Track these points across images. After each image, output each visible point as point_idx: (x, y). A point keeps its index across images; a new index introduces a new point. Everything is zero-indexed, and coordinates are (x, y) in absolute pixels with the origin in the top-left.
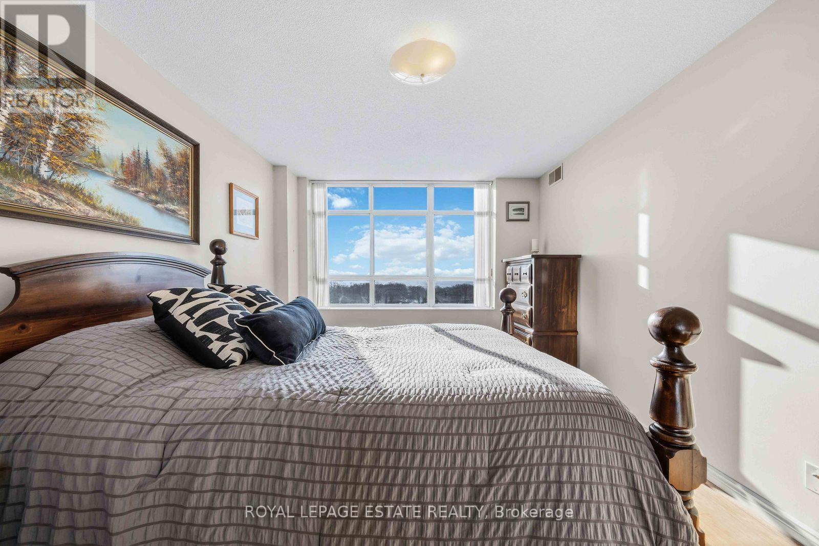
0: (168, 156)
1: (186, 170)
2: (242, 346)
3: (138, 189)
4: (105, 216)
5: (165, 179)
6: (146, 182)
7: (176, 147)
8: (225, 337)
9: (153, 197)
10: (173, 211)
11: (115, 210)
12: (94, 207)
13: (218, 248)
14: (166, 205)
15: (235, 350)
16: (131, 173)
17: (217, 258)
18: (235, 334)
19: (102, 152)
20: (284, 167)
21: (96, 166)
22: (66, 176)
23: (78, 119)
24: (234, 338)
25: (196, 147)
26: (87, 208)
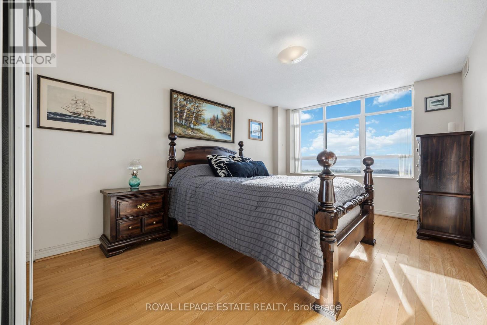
0: (224, 115)
1: (230, 118)
2: (225, 172)
3: (214, 127)
4: (206, 136)
5: (223, 122)
6: (217, 124)
7: (226, 111)
8: (222, 169)
9: (219, 129)
10: (226, 133)
11: (208, 134)
12: (203, 134)
13: (241, 144)
14: (223, 131)
15: (223, 173)
16: (213, 122)
17: (241, 148)
18: (224, 169)
19: (205, 118)
20: (277, 107)
21: (204, 123)
22: (196, 126)
23: (200, 111)
24: (224, 170)
25: (234, 109)
26: (201, 134)
